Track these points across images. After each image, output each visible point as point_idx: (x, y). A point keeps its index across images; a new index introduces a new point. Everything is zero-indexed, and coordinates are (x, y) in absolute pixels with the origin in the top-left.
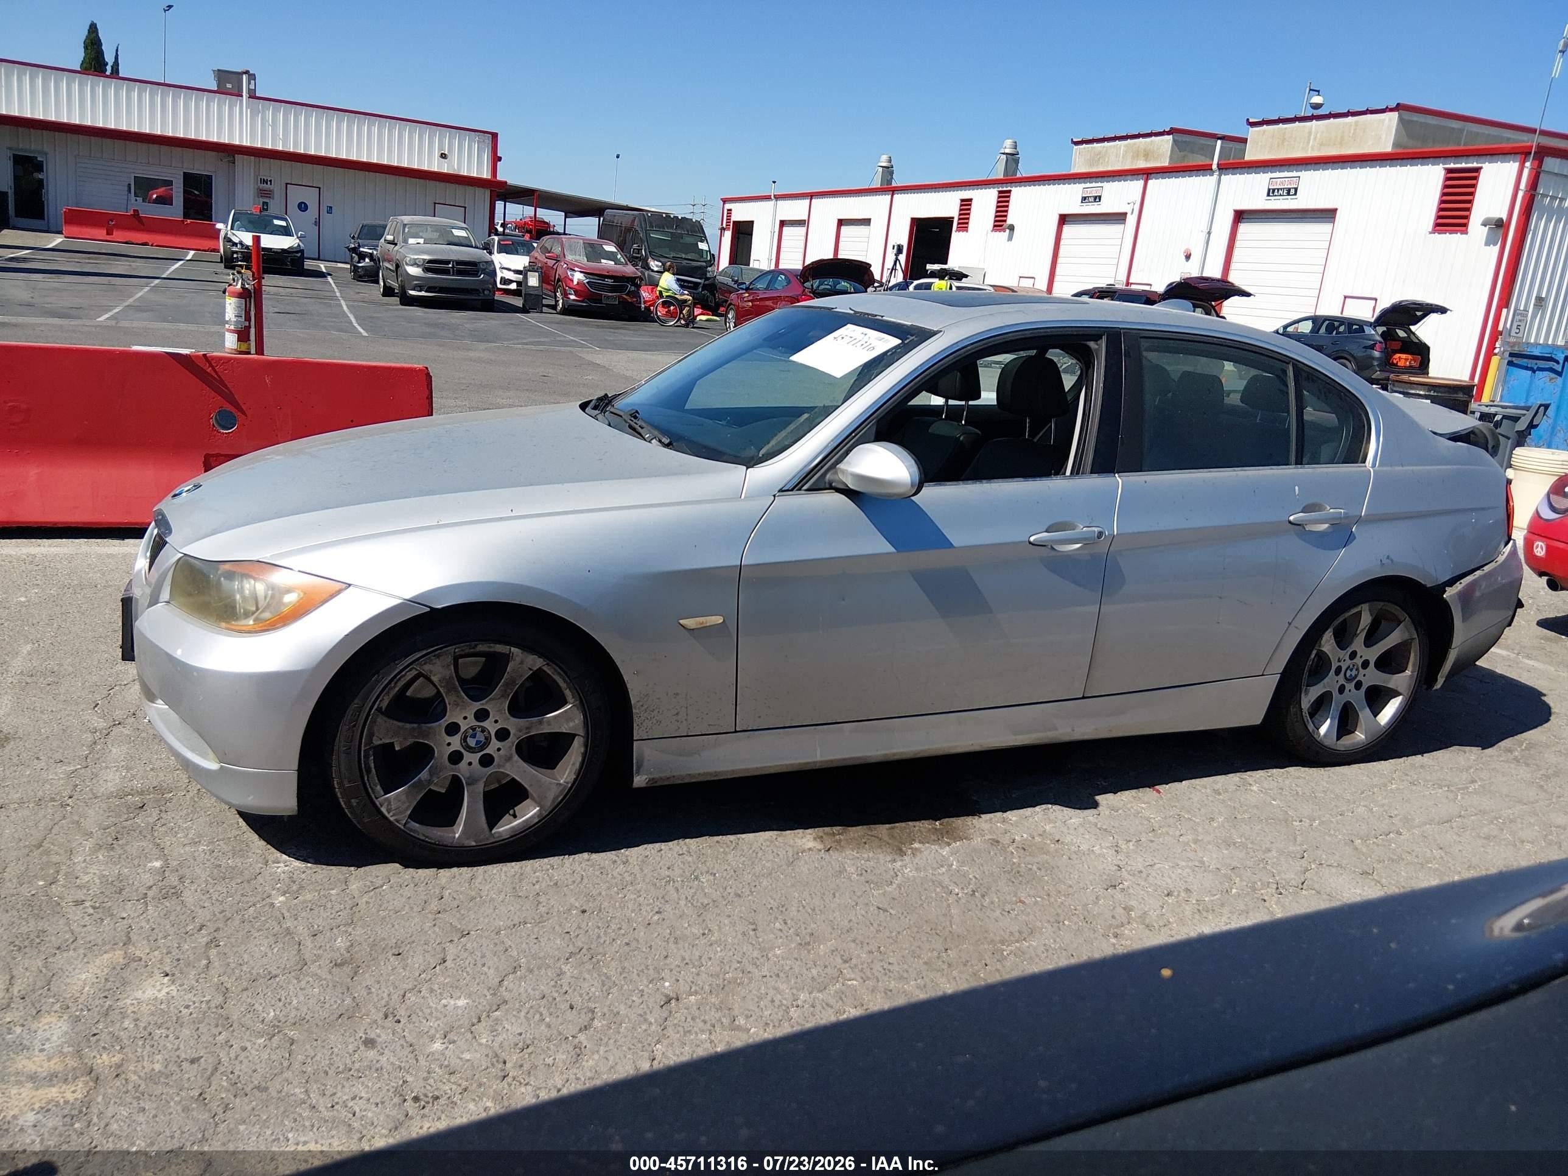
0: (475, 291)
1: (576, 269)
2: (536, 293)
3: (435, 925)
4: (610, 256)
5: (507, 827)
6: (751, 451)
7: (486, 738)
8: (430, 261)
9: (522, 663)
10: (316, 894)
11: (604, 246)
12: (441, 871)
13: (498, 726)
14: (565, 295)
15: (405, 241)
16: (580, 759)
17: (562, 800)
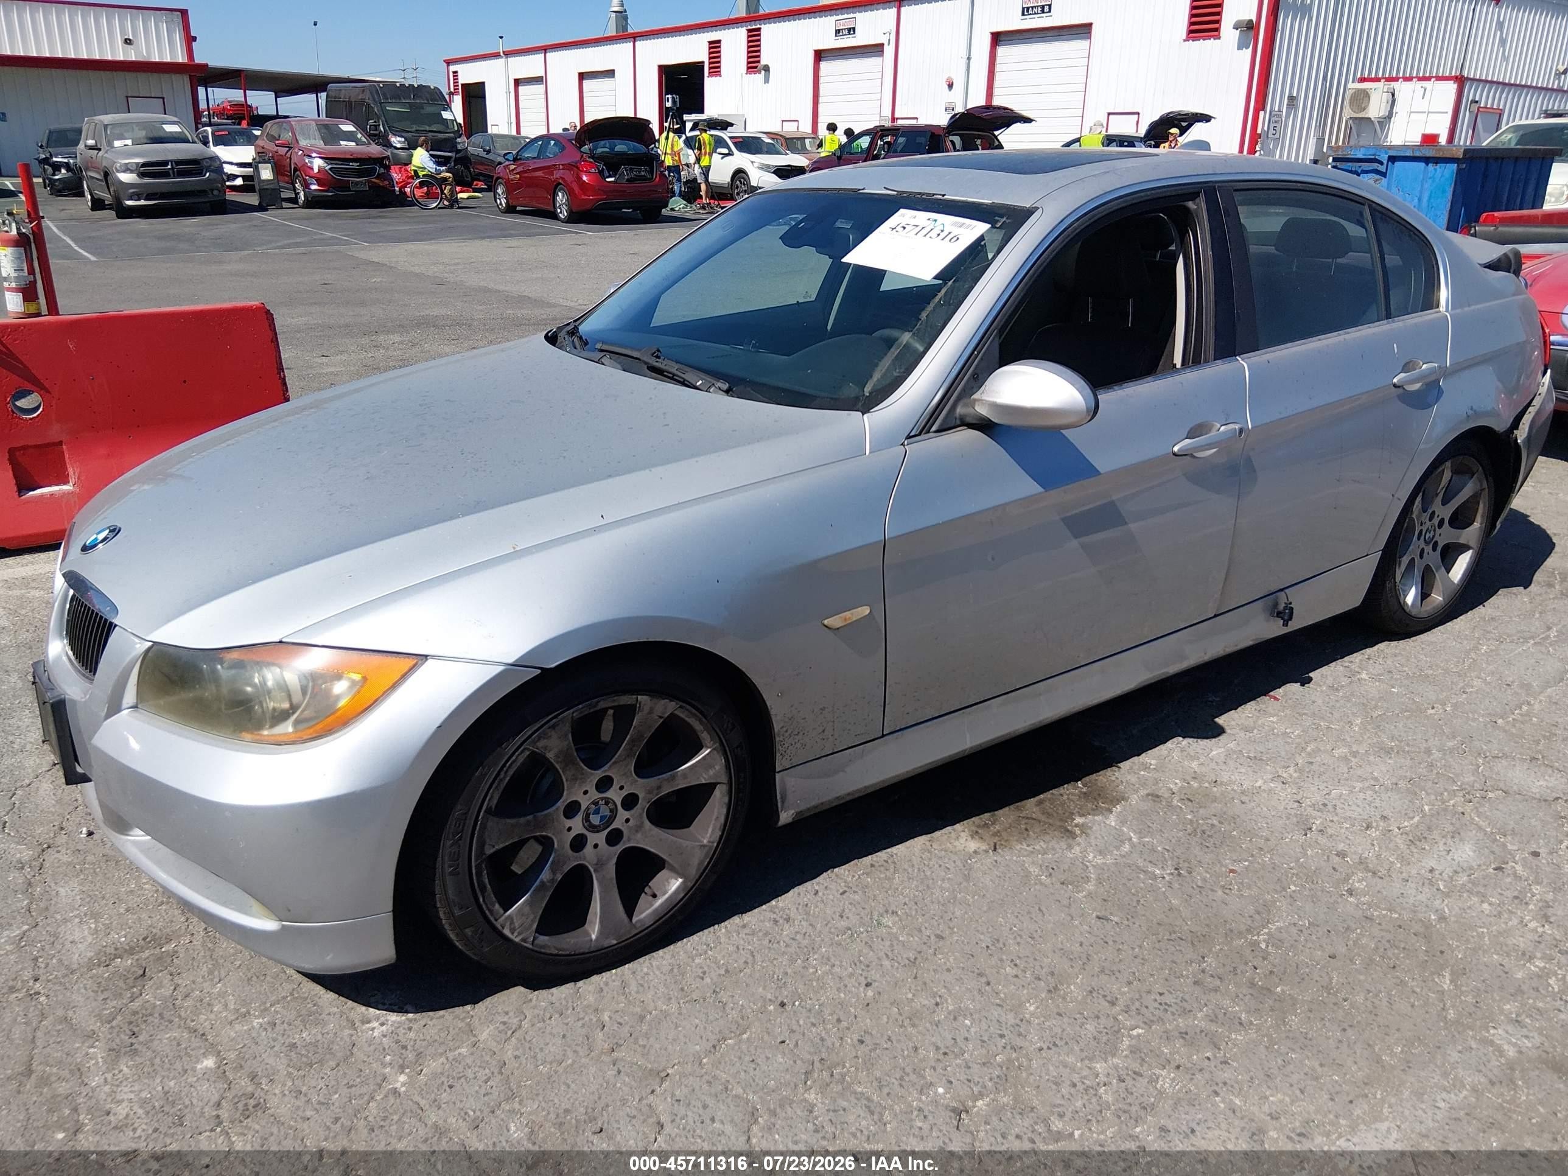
0: (202, 193)
1: (314, 155)
2: (272, 186)
3: (619, 1072)
4: (349, 136)
5: (648, 909)
6: (850, 390)
7: (611, 811)
8: (144, 165)
9: (651, 711)
10: (443, 1059)
11: (340, 126)
12: (580, 983)
13: (624, 793)
14: (306, 185)
15: (110, 144)
16: (724, 811)
17: (709, 863)
